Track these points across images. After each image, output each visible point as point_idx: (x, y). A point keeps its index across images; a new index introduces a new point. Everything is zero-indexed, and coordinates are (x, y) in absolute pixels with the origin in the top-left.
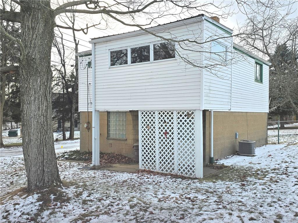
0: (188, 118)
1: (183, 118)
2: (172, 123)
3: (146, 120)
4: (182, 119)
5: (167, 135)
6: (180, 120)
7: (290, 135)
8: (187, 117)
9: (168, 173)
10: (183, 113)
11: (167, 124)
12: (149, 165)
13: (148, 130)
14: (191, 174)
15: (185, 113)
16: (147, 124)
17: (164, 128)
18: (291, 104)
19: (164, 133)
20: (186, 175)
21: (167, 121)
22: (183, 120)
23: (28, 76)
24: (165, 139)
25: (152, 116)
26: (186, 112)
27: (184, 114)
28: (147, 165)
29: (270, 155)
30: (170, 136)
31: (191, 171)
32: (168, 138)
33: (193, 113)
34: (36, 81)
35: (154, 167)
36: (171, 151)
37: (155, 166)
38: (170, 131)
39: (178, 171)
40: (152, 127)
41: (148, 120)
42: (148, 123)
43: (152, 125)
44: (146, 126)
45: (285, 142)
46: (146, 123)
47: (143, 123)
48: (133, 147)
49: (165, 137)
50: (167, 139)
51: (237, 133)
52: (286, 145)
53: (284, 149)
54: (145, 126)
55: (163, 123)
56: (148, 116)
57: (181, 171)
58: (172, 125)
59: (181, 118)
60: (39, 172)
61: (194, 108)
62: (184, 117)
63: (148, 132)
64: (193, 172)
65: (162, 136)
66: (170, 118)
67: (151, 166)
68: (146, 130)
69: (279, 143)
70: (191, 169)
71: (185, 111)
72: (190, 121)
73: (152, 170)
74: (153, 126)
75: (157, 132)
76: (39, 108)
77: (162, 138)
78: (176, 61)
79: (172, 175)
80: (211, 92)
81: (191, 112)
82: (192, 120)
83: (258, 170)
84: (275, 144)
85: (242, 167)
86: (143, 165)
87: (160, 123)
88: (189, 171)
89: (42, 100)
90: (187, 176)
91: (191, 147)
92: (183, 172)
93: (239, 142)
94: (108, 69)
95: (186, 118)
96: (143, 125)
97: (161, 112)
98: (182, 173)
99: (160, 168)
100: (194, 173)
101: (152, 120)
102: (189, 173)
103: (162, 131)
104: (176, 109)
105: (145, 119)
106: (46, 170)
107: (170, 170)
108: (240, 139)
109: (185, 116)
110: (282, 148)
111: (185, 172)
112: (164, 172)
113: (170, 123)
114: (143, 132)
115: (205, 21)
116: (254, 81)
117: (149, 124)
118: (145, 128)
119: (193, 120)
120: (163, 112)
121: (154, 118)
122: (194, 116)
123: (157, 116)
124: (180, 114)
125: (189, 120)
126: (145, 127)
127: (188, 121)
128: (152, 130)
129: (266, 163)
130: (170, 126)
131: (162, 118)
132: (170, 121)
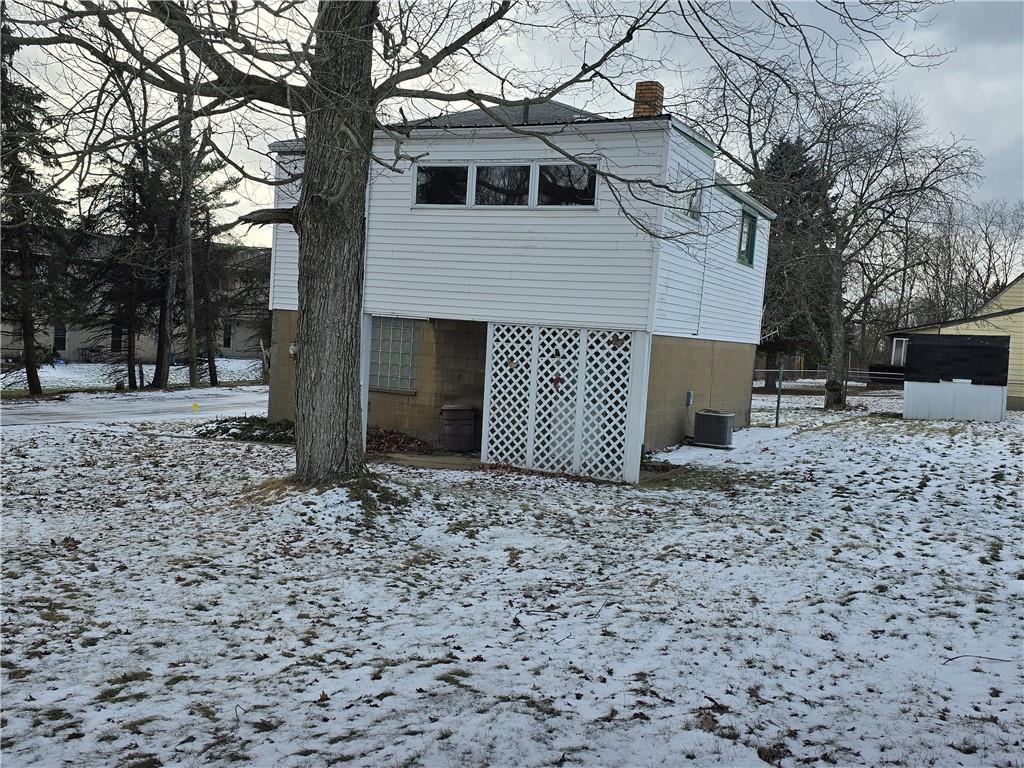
0: (614, 349)
1: (603, 348)
2: (575, 358)
3: (507, 347)
4: (600, 351)
5: (559, 384)
6: (594, 351)
7: (797, 409)
8: (612, 346)
9: (555, 471)
10: (604, 336)
11: (561, 360)
12: (506, 454)
13: (511, 371)
14: (612, 474)
15: (609, 337)
16: (509, 356)
17: (553, 369)
18: (808, 323)
19: (551, 380)
20: (599, 477)
21: (563, 352)
22: (603, 354)
23: (327, 238)
24: (554, 395)
25: (523, 337)
26: (612, 334)
27: (606, 339)
28: (502, 454)
29: (767, 449)
30: (568, 387)
31: (612, 468)
32: (562, 393)
33: (627, 338)
34: (340, 250)
35: (519, 459)
36: (566, 422)
37: (522, 457)
38: (568, 376)
39: (582, 468)
40: (522, 365)
41: (512, 348)
42: (512, 353)
43: (522, 360)
44: (506, 360)
45: (792, 424)
46: (507, 353)
47: (497, 352)
48: (441, 414)
49: (554, 389)
50: (559, 395)
51: (692, 392)
52: (795, 431)
53: (794, 437)
54: (504, 361)
55: (553, 356)
56: (513, 336)
57: (587, 469)
58: (574, 363)
59: (597, 348)
60: (338, 444)
61: (633, 328)
62: (606, 345)
63: (511, 376)
64: (618, 469)
65: (546, 386)
66: (570, 346)
67: (512, 456)
68: (506, 370)
69: (777, 426)
70: (613, 463)
71: (610, 333)
72: (620, 355)
73: (514, 465)
74: (524, 363)
75: (534, 378)
76: (344, 307)
77: (546, 391)
78: (595, 214)
79: (567, 476)
80: (670, 292)
81: (624, 335)
82: (625, 355)
83: (751, 474)
84: (768, 426)
85: (714, 467)
86: (492, 453)
87: (543, 355)
88: (607, 468)
89: (350, 290)
90: (603, 478)
91: (616, 415)
92: (593, 469)
93: (697, 414)
94: (408, 211)
95: (609, 348)
96: (497, 358)
97: (546, 331)
98: (590, 472)
99: (537, 460)
100: (621, 473)
101: (523, 348)
102: (607, 473)
103: (547, 374)
104: (587, 325)
105: (515, 345)
106: (350, 440)
107: (561, 465)
108: (698, 406)
109: (609, 343)
110: (787, 435)
111: (599, 470)
112: (547, 468)
113: (569, 358)
114: (496, 375)
115: (673, 130)
116: (735, 260)
117: (515, 356)
118: (504, 367)
119: (628, 353)
120: (552, 331)
121: (528, 343)
122: (630, 344)
123: (536, 338)
124: (595, 339)
125: (617, 352)
126: (501, 364)
127: (614, 354)
128: (521, 371)
129: (762, 463)
130: (569, 364)
131: (548, 345)
132: (570, 352)
